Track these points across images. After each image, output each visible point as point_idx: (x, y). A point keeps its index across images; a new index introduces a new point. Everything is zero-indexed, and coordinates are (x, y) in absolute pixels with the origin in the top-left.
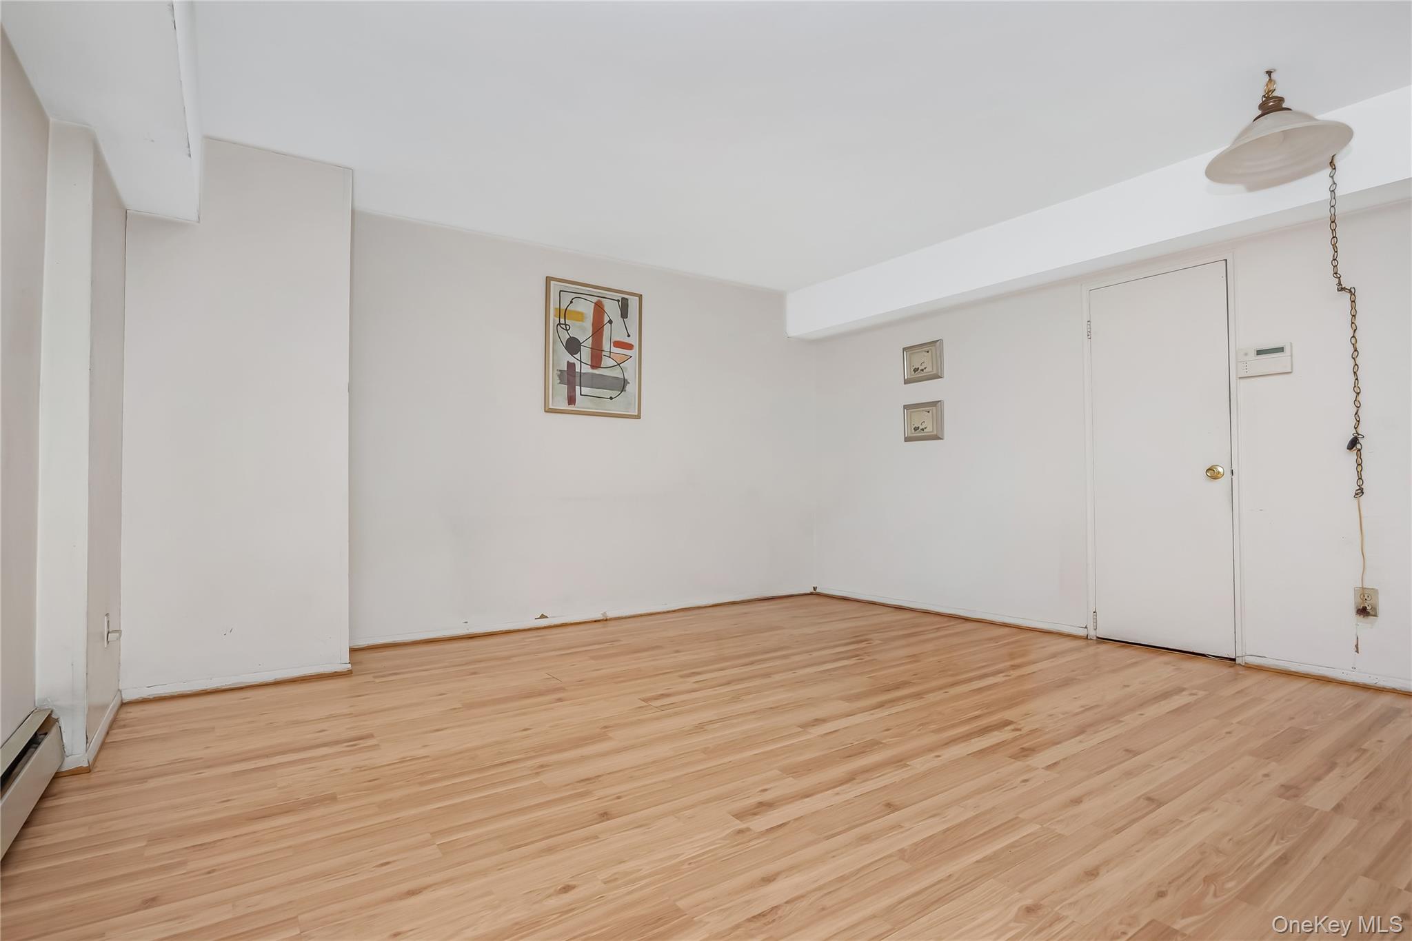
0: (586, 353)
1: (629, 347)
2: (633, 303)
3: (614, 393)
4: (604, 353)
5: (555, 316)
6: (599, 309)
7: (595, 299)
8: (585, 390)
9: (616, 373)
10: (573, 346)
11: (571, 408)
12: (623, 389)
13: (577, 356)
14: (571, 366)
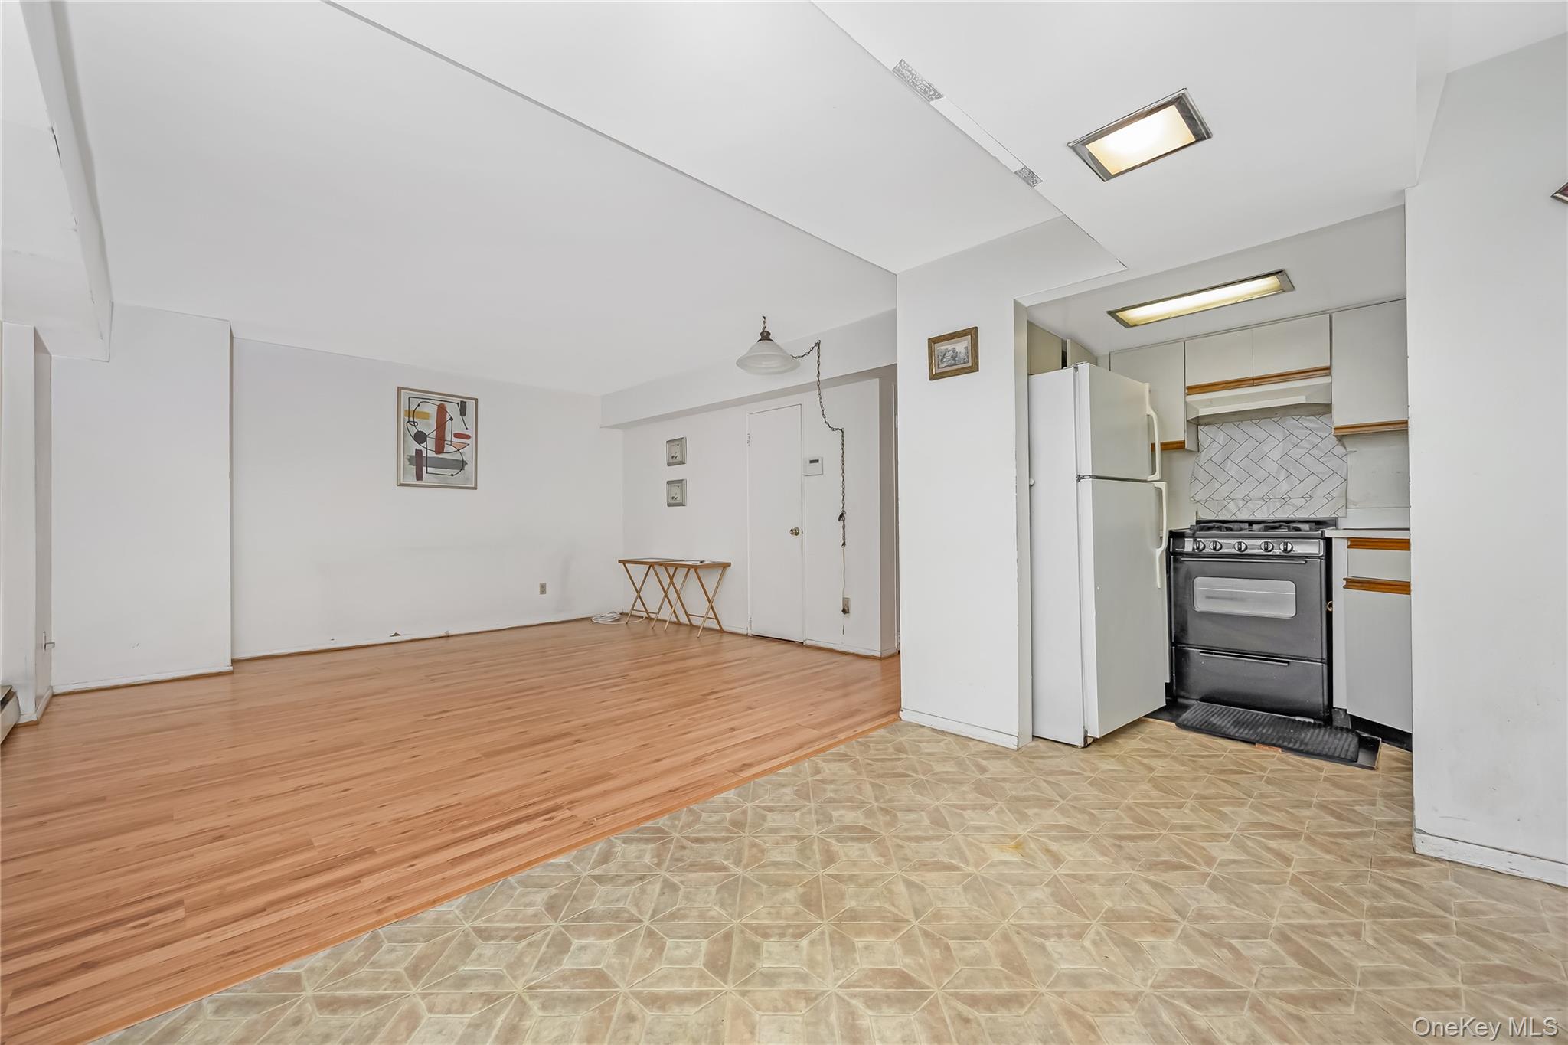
0: (431, 443)
1: (468, 437)
2: (470, 405)
3: (454, 472)
4: (446, 442)
5: (405, 416)
6: (442, 410)
7: (439, 403)
8: (430, 470)
9: (457, 457)
10: (420, 437)
11: (419, 483)
12: (462, 469)
13: (424, 445)
14: (419, 452)
